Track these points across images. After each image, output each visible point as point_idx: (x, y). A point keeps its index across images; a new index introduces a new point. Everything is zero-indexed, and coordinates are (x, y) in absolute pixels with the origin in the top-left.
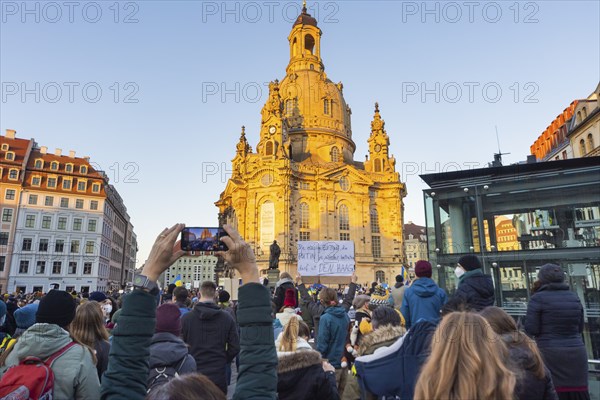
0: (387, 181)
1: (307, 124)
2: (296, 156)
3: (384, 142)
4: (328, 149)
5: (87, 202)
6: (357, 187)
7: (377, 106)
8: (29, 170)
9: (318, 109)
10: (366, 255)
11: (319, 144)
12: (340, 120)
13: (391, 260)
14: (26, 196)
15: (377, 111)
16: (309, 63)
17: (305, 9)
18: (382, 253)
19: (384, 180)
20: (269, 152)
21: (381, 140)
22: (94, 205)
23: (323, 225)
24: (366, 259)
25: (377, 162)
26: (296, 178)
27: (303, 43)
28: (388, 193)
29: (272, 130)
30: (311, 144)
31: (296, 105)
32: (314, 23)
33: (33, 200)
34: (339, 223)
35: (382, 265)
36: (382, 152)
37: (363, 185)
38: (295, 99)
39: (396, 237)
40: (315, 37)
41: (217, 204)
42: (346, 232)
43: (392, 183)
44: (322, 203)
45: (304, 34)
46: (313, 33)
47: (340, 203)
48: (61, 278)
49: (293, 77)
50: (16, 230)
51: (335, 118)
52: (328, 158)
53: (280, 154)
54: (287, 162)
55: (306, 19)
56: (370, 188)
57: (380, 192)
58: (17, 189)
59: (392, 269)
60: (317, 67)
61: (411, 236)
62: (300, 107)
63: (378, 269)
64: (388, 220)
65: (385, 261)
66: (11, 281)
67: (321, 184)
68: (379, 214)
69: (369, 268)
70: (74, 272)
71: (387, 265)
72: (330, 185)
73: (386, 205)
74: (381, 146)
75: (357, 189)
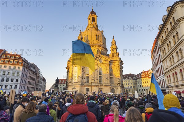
0: (115, 60)
1: (90, 43)
3: (115, 48)
4: (96, 50)
5: (17, 67)
6: (105, 61)
7: (113, 37)
8: (0, 58)
9: (94, 38)
10: (108, 83)
11: (94, 49)
12: (101, 41)
13: (117, 85)
15: (113, 38)
16: (93, 25)
17: (93, 10)
18: (114, 83)
21: (114, 47)
22: (19, 68)
23: (93, 74)
24: (108, 85)
25: (113, 54)
27: (91, 20)
28: (116, 64)
31: (88, 37)
32: (95, 14)
34: (99, 73)
35: (114, 86)
36: (115, 51)
37: (107, 61)
38: (87, 36)
39: (119, 78)
40: (95, 18)
42: (101, 76)
43: (117, 60)
45: (92, 17)
46: (95, 16)
47: (99, 67)
48: (7, 90)
49: (87, 29)
51: (100, 41)
52: (96, 53)
55: (93, 13)
56: (109, 62)
57: (113, 63)
59: (117, 88)
61: (130, 78)
62: (89, 38)
63: (112, 88)
64: (116, 72)
65: (115, 85)
68: (113, 70)
69: (109, 88)
70: (11, 88)
73: (116, 67)
74: (114, 49)
75: (105, 62)
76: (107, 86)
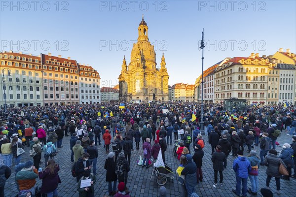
1: (145, 58)
2: (144, 67)
4: (151, 66)
7: (163, 54)
8: (79, 70)
11: (149, 64)
14: (80, 78)
16: (145, 38)
17: (143, 19)
18: (163, 93)
19: (165, 75)
20: (138, 66)
21: (164, 64)
25: (163, 69)
26: (145, 74)
27: (143, 31)
28: (166, 78)
29: (138, 60)
30: (147, 64)
31: (143, 51)
32: (146, 24)
33: (82, 79)
36: (164, 67)
39: (167, 89)
41: (118, 79)
44: (151, 81)
45: (143, 28)
46: (146, 28)
47: (155, 81)
50: (79, 88)
51: (153, 56)
52: (152, 68)
53: (141, 67)
54: (143, 69)
55: (144, 23)
56: (162, 77)
57: (164, 78)
58: (78, 76)
60: (147, 40)
62: (144, 53)
63: (163, 97)
66: (81, 101)
67: (151, 75)
70: (95, 98)
71: (165, 96)
72: (153, 76)
73: (165, 81)
75: (159, 77)
76: (160, 96)
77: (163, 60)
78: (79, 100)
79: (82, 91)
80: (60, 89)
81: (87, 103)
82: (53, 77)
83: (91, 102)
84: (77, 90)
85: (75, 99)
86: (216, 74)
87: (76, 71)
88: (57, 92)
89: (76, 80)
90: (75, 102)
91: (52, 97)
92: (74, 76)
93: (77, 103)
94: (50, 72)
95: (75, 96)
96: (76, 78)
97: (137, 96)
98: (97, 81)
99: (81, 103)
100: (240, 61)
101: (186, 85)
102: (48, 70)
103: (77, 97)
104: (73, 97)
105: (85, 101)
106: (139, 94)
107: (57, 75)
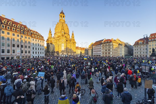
14: (32, 39)
17: (62, 11)
19: (74, 42)
20: (63, 36)
26: (67, 41)
29: (63, 32)
33: (33, 40)
41: (46, 41)
50: (31, 46)
54: (65, 38)
60: (65, 22)
66: (32, 55)
70: (41, 54)
72: (70, 42)
75: (72, 43)
77: (73, 35)
78: (31, 55)
79: (33, 48)
80: (16, 46)
81: (36, 57)
82: (10, 36)
83: (39, 56)
84: (29, 47)
85: (27, 54)
86: (102, 45)
87: (29, 34)
88: (13, 48)
89: (29, 40)
90: (28, 56)
91: (8, 52)
92: (28, 37)
93: (29, 57)
94: (9, 32)
95: (28, 52)
96: (29, 38)
97: (63, 53)
98: (43, 42)
99: (32, 57)
100: (112, 41)
101: (80, 48)
102: (6, 29)
103: (29, 53)
104: (26, 53)
105: (35, 55)
106: (63, 51)
107: (14, 35)
